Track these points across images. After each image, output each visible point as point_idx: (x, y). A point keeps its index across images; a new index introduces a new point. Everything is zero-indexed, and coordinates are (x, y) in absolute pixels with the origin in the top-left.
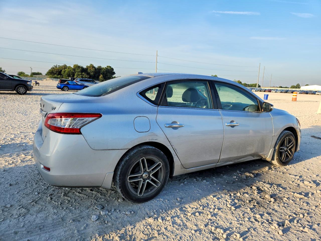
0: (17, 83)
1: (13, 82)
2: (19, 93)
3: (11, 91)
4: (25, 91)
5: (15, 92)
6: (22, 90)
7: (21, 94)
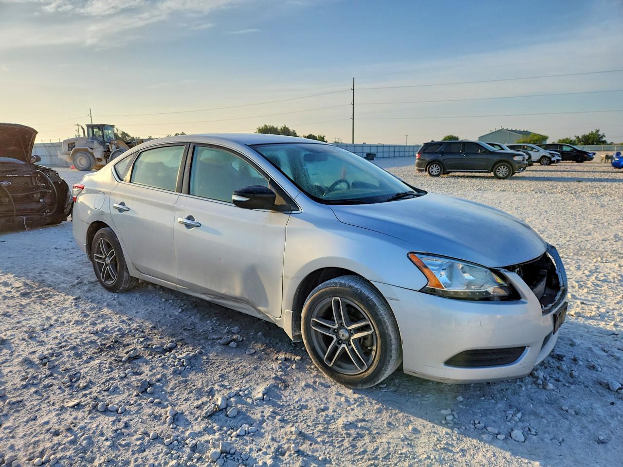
0: (496, 158)
1: (490, 157)
2: (497, 177)
3: (486, 172)
4: (507, 173)
5: (492, 174)
6: (503, 171)
7: (500, 178)
